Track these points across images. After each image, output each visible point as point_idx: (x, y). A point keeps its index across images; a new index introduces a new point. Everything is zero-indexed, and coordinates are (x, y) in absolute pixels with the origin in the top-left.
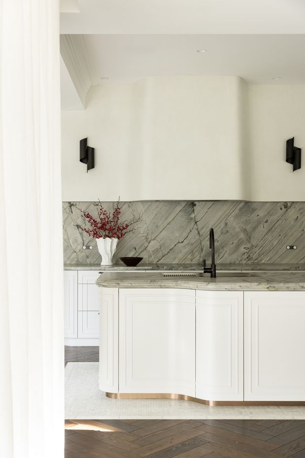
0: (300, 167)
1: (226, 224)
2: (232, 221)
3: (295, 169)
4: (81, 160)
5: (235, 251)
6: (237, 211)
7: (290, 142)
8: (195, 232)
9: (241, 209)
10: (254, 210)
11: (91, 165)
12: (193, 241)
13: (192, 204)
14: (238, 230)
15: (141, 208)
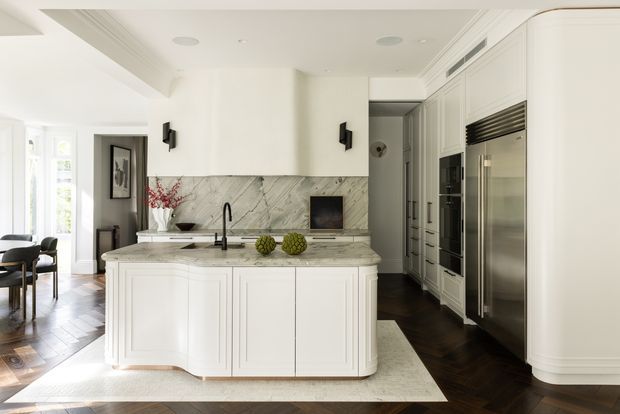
0: (351, 147)
1: (290, 196)
2: (294, 192)
3: (347, 149)
4: (164, 141)
5: (298, 218)
6: (299, 185)
7: (343, 126)
8: (263, 202)
9: (302, 183)
10: (313, 184)
11: (173, 146)
12: (261, 210)
13: (261, 179)
14: (299, 200)
15: (217, 182)
